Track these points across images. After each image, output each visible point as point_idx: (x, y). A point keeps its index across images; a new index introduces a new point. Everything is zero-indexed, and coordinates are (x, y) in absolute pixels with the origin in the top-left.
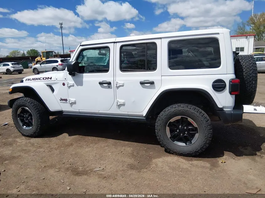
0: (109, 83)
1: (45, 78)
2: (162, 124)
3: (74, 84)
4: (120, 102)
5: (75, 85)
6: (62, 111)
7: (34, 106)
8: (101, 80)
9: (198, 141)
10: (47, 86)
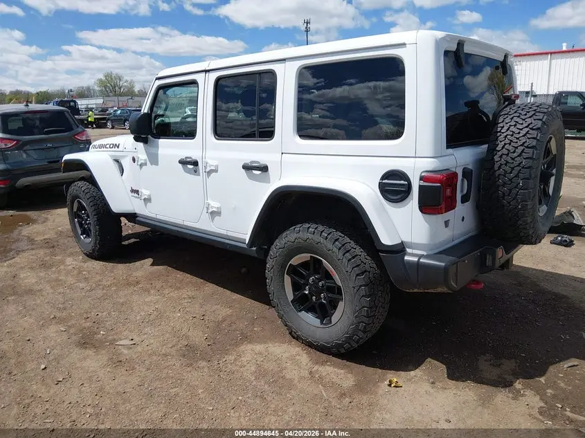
0: (195, 163)
1: (111, 146)
2: (275, 267)
3: (146, 160)
4: (212, 207)
5: (148, 163)
6: (136, 213)
7: (90, 200)
8: (184, 154)
9: (343, 318)
10: (115, 160)
